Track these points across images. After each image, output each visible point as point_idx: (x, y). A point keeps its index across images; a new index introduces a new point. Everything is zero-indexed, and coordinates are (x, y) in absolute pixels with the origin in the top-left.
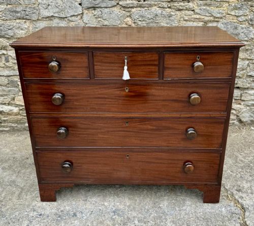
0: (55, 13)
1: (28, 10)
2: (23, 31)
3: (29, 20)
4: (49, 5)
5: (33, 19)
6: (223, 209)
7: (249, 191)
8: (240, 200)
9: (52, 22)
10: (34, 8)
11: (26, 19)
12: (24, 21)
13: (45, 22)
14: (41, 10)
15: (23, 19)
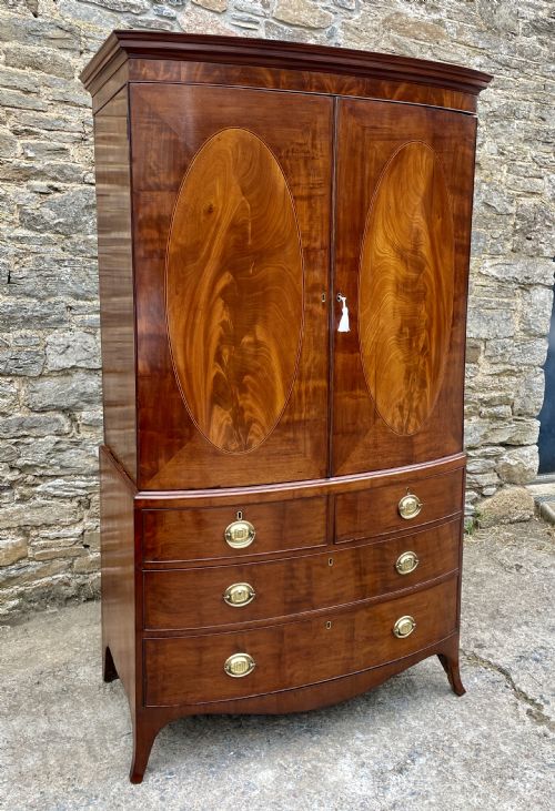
0: (78, 361)
1: (23, 356)
2: (5, 400)
3: (21, 376)
4: (68, 347)
5: (32, 374)
6: (476, 680)
7: (495, 643)
8: (490, 659)
9: (68, 378)
10: (37, 354)
11: (16, 375)
12: (9, 379)
13: (55, 379)
14: (51, 357)
15: (9, 375)
